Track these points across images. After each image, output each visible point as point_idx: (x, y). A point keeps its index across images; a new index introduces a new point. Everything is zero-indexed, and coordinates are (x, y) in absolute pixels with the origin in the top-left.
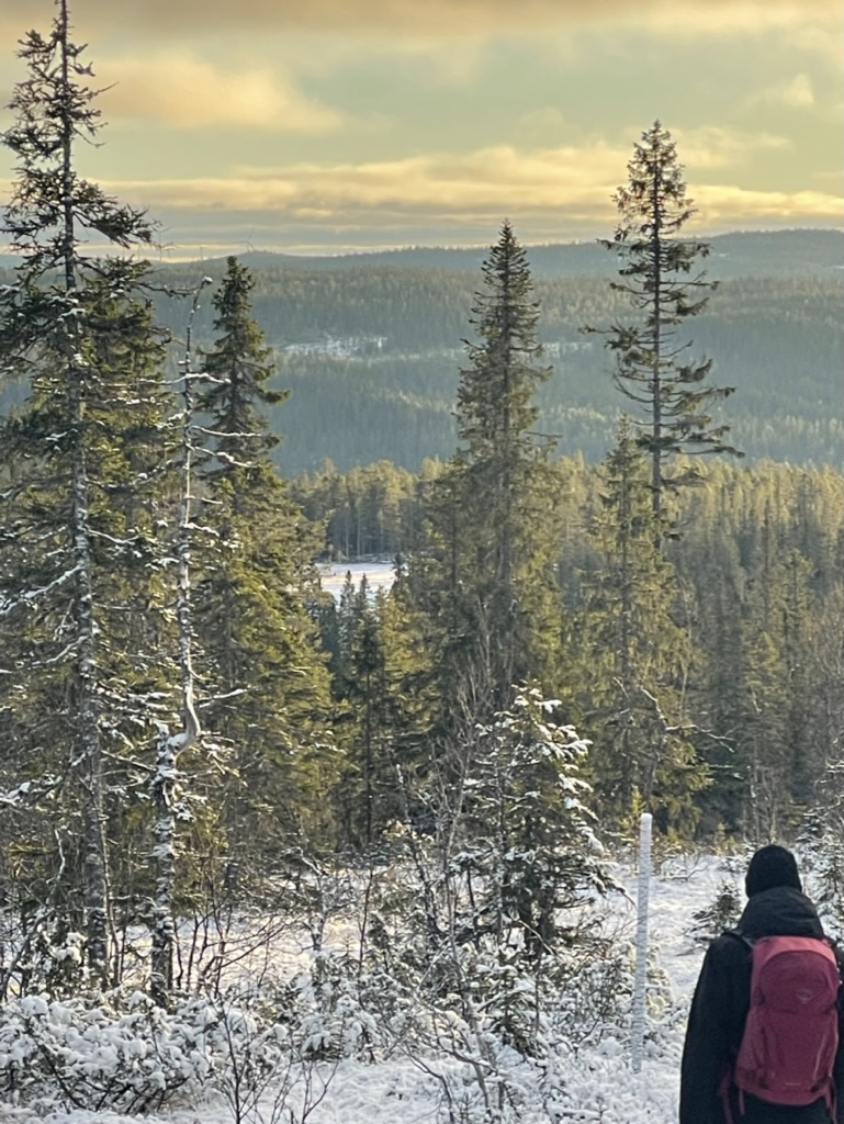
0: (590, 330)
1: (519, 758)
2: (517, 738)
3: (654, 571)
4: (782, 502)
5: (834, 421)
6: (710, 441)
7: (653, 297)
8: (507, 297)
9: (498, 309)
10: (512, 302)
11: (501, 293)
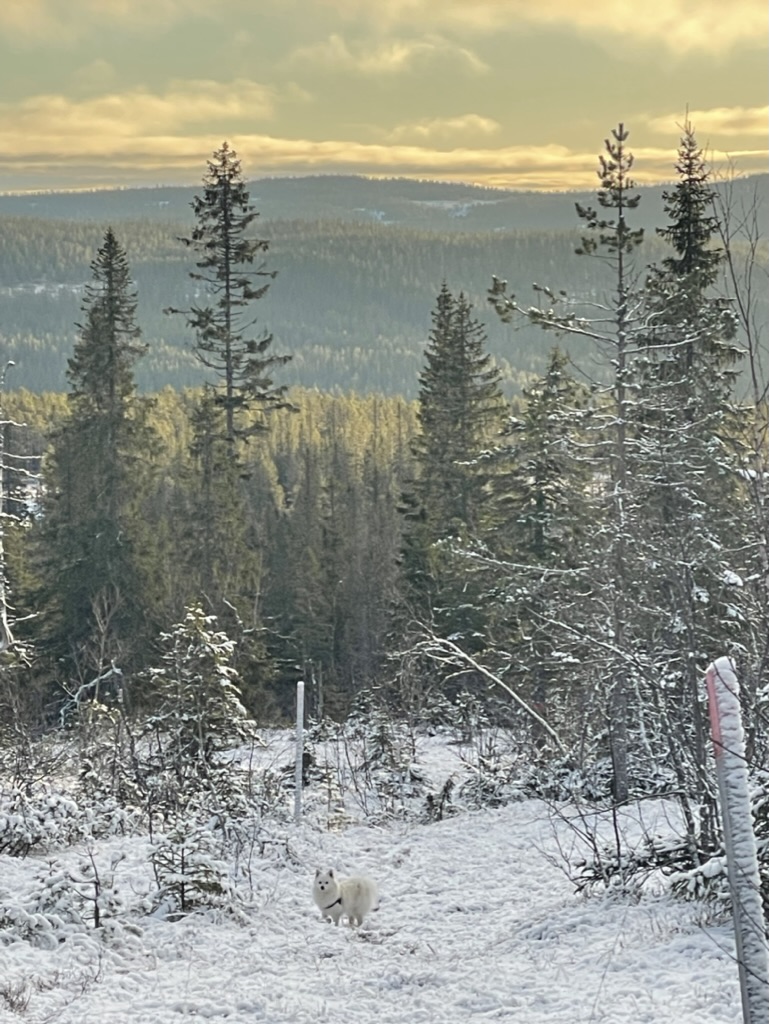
4: (314, 426)
5: (358, 349)
6: (272, 399)
7: (224, 284)
8: (111, 290)
9: (104, 299)
10: (116, 294)
11: (107, 286)
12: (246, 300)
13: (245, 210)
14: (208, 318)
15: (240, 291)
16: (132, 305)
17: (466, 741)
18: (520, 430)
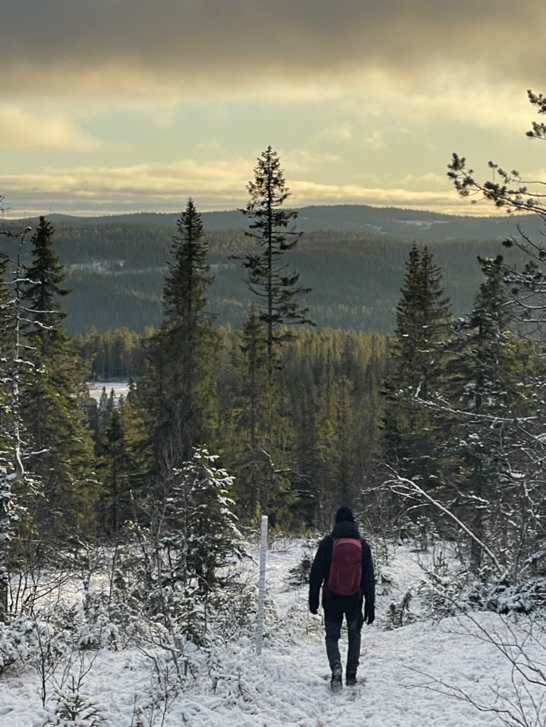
0: (234, 258)
1: (196, 487)
2: (194, 476)
3: (268, 386)
4: (337, 350)
5: (364, 307)
6: (299, 317)
7: (267, 240)
8: (190, 239)
9: (185, 245)
10: (193, 242)
11: (188, 237)
12: (282, 251)
13: (282, 191)
14: (256, 262)
15: (278, 245)
16: (204, 250)
17: (425, 551)
18: (466, 328)
